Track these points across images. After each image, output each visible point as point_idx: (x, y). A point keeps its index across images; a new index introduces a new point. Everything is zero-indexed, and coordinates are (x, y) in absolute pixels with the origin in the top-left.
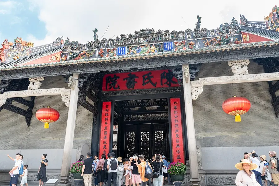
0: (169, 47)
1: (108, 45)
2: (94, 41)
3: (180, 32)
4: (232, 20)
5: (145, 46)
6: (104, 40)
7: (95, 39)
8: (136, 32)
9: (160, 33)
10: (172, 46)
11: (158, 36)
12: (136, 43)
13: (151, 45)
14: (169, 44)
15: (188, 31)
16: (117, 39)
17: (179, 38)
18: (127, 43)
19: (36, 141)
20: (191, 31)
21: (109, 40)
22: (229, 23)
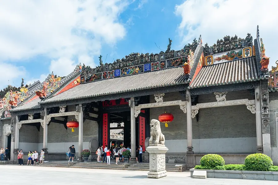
0: (148, 68)
1: (109, 68)
2: (100, 65)
3: (156, 54)
4: (194, 40)
5: (132, 67)
6: (106, 64)
7: (100, 64)
8: (126, 57)
9: (142, 56)
10: (149, 66)
11: (141, 59)
12: (126, 66)
13: (136, 67)
14: (148, 66)
15: (162, 53)
16: (115, 63)
17: (155, 59)
18: (121, 66)
19: (71, 138)
20: (164, 53)
21: (109, 65)
22: (191, 44)
